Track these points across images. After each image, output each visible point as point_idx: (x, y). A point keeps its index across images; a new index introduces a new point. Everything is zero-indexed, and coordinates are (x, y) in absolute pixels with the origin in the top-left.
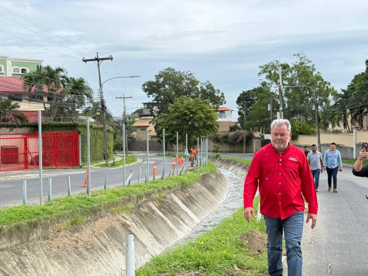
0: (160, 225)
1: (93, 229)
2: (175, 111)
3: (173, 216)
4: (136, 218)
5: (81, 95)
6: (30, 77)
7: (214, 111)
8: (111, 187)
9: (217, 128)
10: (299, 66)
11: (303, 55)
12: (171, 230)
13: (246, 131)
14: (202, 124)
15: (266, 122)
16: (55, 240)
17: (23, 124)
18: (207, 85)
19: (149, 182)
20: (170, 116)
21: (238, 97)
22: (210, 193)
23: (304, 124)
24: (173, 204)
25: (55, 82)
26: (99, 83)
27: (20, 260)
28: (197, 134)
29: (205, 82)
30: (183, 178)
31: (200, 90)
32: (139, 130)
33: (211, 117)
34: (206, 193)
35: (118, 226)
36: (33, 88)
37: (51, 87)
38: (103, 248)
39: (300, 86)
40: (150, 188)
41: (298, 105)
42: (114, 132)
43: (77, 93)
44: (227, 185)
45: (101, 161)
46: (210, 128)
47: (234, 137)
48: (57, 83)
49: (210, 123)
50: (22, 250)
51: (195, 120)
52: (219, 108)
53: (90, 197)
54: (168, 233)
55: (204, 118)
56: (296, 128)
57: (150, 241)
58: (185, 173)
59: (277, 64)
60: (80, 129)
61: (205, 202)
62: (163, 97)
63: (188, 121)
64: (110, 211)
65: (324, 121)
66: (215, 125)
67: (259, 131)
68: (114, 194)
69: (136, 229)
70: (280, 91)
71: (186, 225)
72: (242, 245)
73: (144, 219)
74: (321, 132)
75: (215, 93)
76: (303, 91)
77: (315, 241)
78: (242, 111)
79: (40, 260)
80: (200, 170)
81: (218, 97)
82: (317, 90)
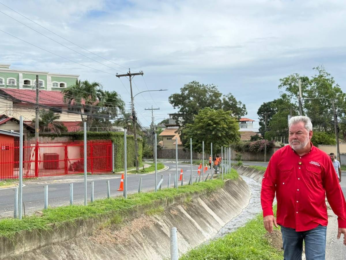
0: (188, 226)
1: (130, 228)
2: (199, 122)
3: (200, 219)
4: (167, 220)
5: (114, 107)
6: (70, 91)
7: (236, 121)
8: (144, 191)
9: (238, 137)
10: (318, 79)
11: (322, 68)
12: (198, 231)
13: (267, 140)
14: (225, 134)
15: (286, 132)
16: (98, 237)
17: (63, 134)
18: (229, 97)
19: (178, 187)
20: (194, 126)
21: (259, 108)
22: (233, 199)
23: (324, 134)
24: (200, 208)
25: (92, 95)
26: (131, 96)
27: (69, 253)
28: (220, 143)
29: (227, 94)
30: (209, 184)
31: (222, 102)
32: (165, 139)
33: (233, 127)
34: (229, 199)
35: (151, 226)
36: (73, 101)
37: (88, 100)
38: (139, 245)
39: (320, 98)
40: (179, 192)
41: (317, 116)
42: (143, 141)
43: (111, 105)
44: (249, 192)
45: (132, 168)
46: (232, 138)
47: (255, 146)
48: (93, 97)
49: (232, 133)
50: (70, 244)
51: (218, 130)
52: (241, 118)
53: (126, 199)
54: (196, 234)
55: (227, 128)
56: (315, 138)
57: (180, 240)
58: (210, 179)
59: (297, 77)
60: (113, 138)
61: (229, 207)
62: (188, 108)
63: (211, 131)
64: (144, 212)
65: (343, 131)
66: (237, 135)
67: (280, 141)
68: (147, 197)
69: (167, 229)
70: (300, 102)
71: (212, 228)
72: (267, 243)
73: (174, 220)
74: (340, 142)
75: (237, 104)
76: (323, 102)
77: (333, 242)
78: (262, 121)
79: (85, 254)
80: (223, 177)
81: (240, 108)
82: (336, 102)
